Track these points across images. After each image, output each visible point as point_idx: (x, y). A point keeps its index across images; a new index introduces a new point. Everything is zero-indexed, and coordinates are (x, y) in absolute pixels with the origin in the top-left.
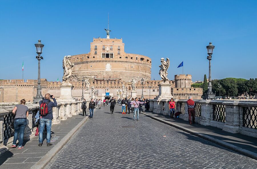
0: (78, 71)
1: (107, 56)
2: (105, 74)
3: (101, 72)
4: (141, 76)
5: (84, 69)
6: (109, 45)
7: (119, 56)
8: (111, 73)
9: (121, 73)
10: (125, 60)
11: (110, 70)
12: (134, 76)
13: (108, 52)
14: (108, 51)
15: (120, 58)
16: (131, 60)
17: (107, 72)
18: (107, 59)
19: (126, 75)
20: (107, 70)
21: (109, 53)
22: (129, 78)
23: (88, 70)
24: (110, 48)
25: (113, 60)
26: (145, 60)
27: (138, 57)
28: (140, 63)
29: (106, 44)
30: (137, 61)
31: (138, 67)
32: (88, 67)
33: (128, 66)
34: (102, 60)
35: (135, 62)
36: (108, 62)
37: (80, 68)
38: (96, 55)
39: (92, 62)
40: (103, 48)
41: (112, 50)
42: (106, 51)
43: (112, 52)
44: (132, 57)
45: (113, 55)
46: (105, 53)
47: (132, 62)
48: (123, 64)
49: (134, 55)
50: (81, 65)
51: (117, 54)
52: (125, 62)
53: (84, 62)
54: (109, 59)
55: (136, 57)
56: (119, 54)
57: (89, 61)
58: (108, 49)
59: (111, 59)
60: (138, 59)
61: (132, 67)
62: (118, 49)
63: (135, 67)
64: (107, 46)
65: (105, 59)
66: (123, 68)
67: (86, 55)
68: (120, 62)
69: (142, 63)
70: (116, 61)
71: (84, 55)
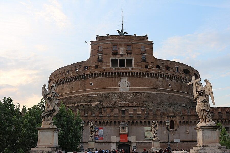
0: (69, 94)
1: (122, 63)
2: (117, 98)
3: (109, 93)
4: (187, 104)
5: (79, 89)
6: (125, 45)
7: (144, 64)
8: (130, 96)
9: (149, 96)
10: (156, 71)
11: (128, 90)
12: (176, 102)
13: (124, 56)
14: (122, 55)
15: (147, 67)
16: (167, 72)
17: (121, 95)
18: (122, 70)
19: (159, 100)
20: (121, 90)
21: (126, 59)
22: (166, 106)
23: (85, 91)
24: (127, 50)
25: (132, 72)
26: (192, 73)
27: (179, 67)
28: (184, 78)
29: (118, 43)
30: (178, 75)
31: (182, 86)
32: (85, 86)
33: (161, 82)
34: (112, 72)
35: (174, 76)
36: (123, 76)
37: (72, 88)
38: (100, 62)
39: (93, 76)
40: (112, 50)
41: (130, 53)
42: (118, 56)
43: (131, 57)
44: (168, 66)
45: (133, 61)
46: (117, 59)
47: (169, 76)
48: (153, 79)
49: (172, 64)
50: (74, 83)
51: (141, 59)
52: (156, 74)
53: (78, 76)
54: (124, 69)
55: (175, 66)
56: (144, 60)
57: (87, 75)
58: (123, 50)
59: (129, 68)
60: (180, 71)
61: (170, 85)
62: (141, 50)
63: (175, 85)
64: (121, 46)
65: (118, 69)
66: (153, 87)
67: (82, 64)
68: (147, 74)
69: (187, 78)
70: (139, 72)
71: (78, 65)
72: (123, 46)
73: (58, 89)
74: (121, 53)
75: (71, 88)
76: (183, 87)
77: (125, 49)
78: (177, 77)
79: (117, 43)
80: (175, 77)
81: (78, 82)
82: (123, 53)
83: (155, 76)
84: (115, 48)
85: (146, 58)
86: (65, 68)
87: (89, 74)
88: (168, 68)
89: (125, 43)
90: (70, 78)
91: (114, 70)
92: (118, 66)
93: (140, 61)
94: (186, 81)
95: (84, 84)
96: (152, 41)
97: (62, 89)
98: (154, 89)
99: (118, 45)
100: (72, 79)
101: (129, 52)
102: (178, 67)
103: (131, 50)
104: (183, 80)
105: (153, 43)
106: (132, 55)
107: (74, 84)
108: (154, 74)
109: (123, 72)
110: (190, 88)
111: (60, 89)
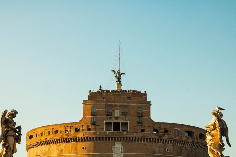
1: (117, 127)
5: (70, 153)
6: (120, 106)
7: (140, 128)
10: (153, 135)
11: (123, 156)
13: (119, 119)
14: (117, 118)
15: (143, 131)
16: (165, 136)
18: (116, 134)
20: (115, 156)
21: (121, 122)
23: (76, 155)
24: (122, 112)
25: (127, 137)
26: (196, 134)
27: (180, 129)
28: (184, 142)
29: (113, 104)
30: (178, 138)
31: (181, 151)
32: (76, 150)
33: (158, 148)
34: (106, 136)
35: (172, 140)
36: (118, 141)
37: (62, 151)
38: (94, 125)
39: (86, 140)
40: (107, 112)
41: (126, 116)
42: (113, 118)
43: (126, 119)
44: (167, 129)
45: (129, 125)
46: (111, 122)
47: (167, 141)
48: (149, 144)
49: (172, 126)
50: (63, 145)
51: (137, 123)
52: (153, 139)
53: (69, 139)
54: (119, 133)
55: (175, 129)
56: (140, 123)
57: (79, 138)
58: (118, 113)
59: (124, 133)
60: (180, 134)
61: (168, 150)
62: (137, 113)
63: (174, 150)
64: (116, 107)
65: (113, 133)
66: (149, 153)
67: (73, 125)
68: (143, 139)
69: (188, 141)
70: (134, 137)
71: (69, 126)
72: (118, 108)
73: (44, 149)
74: (116, 116)
75: (60, 151)
76: (183, 151)
77: (121, 111)
78: (176, 141)
79: (111, 104)
80: (174, 141)
81: (69, 145)
82: (118, 116)
83: (151, 141)
84: (110, 110)
85: (142, 122)
86: (53, 127)
87: (81, 137)
88: (166, 131)
89: (120, 104)
90: (59, 139)
91: (108, 135)
92: (113, 130)
93: (136, 125)
94: (188, 144)
95: (76, 148)
96: (150, 102)
97: (50, 150)
98: (150, 155)
99: (113, 106)
100: (62, 141)
101: (124, 114)
102: (178, 129)
103: (127, 112)
104: (184, 144)
105: (151, 104)
106: (127, 117)
107: (63, 147)
108: (150, 139)
109: (118, 136)
110: (192, 151)
111: (47, 150)
